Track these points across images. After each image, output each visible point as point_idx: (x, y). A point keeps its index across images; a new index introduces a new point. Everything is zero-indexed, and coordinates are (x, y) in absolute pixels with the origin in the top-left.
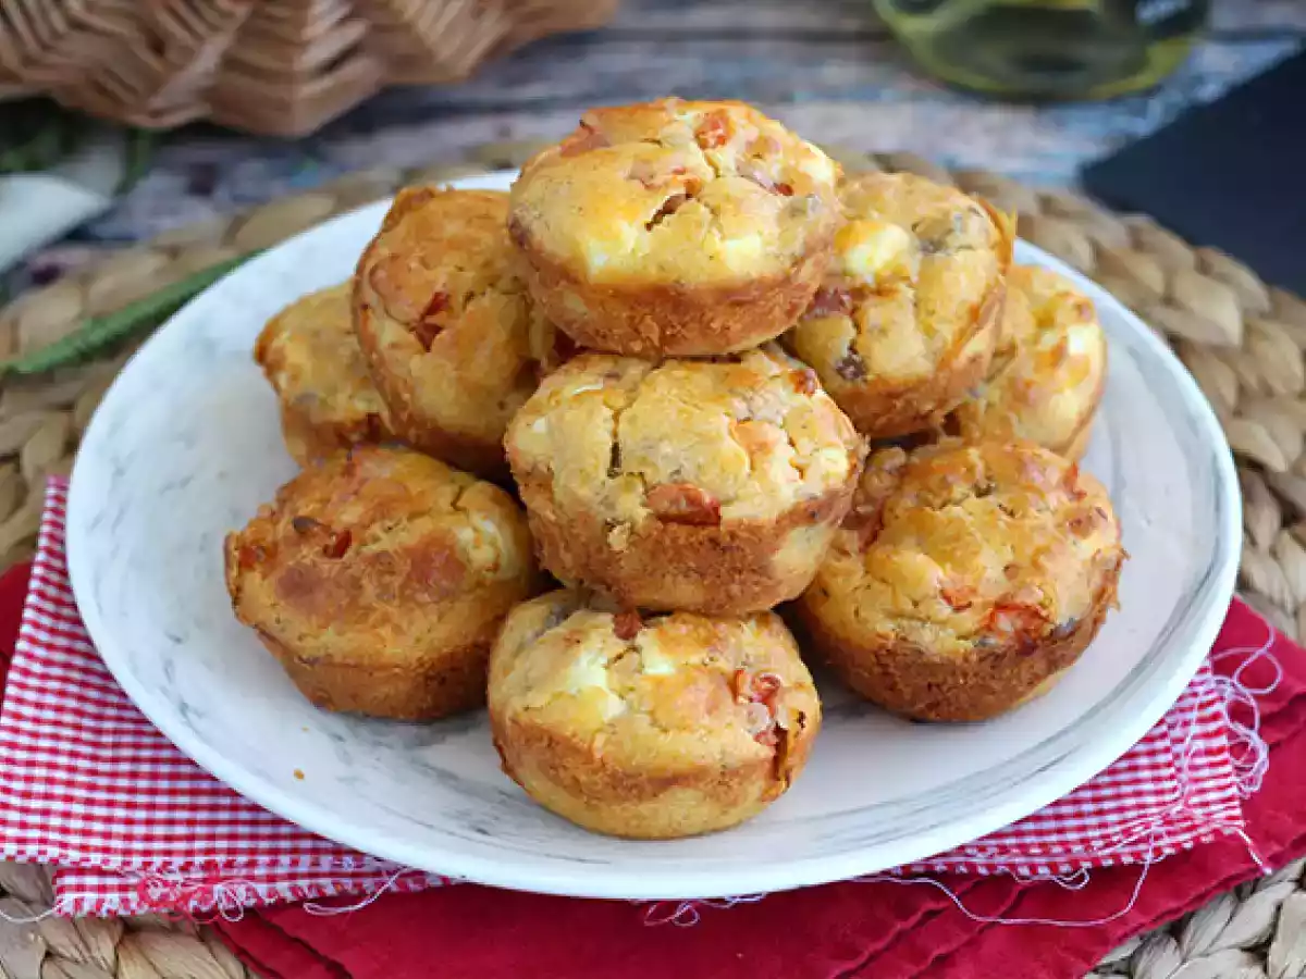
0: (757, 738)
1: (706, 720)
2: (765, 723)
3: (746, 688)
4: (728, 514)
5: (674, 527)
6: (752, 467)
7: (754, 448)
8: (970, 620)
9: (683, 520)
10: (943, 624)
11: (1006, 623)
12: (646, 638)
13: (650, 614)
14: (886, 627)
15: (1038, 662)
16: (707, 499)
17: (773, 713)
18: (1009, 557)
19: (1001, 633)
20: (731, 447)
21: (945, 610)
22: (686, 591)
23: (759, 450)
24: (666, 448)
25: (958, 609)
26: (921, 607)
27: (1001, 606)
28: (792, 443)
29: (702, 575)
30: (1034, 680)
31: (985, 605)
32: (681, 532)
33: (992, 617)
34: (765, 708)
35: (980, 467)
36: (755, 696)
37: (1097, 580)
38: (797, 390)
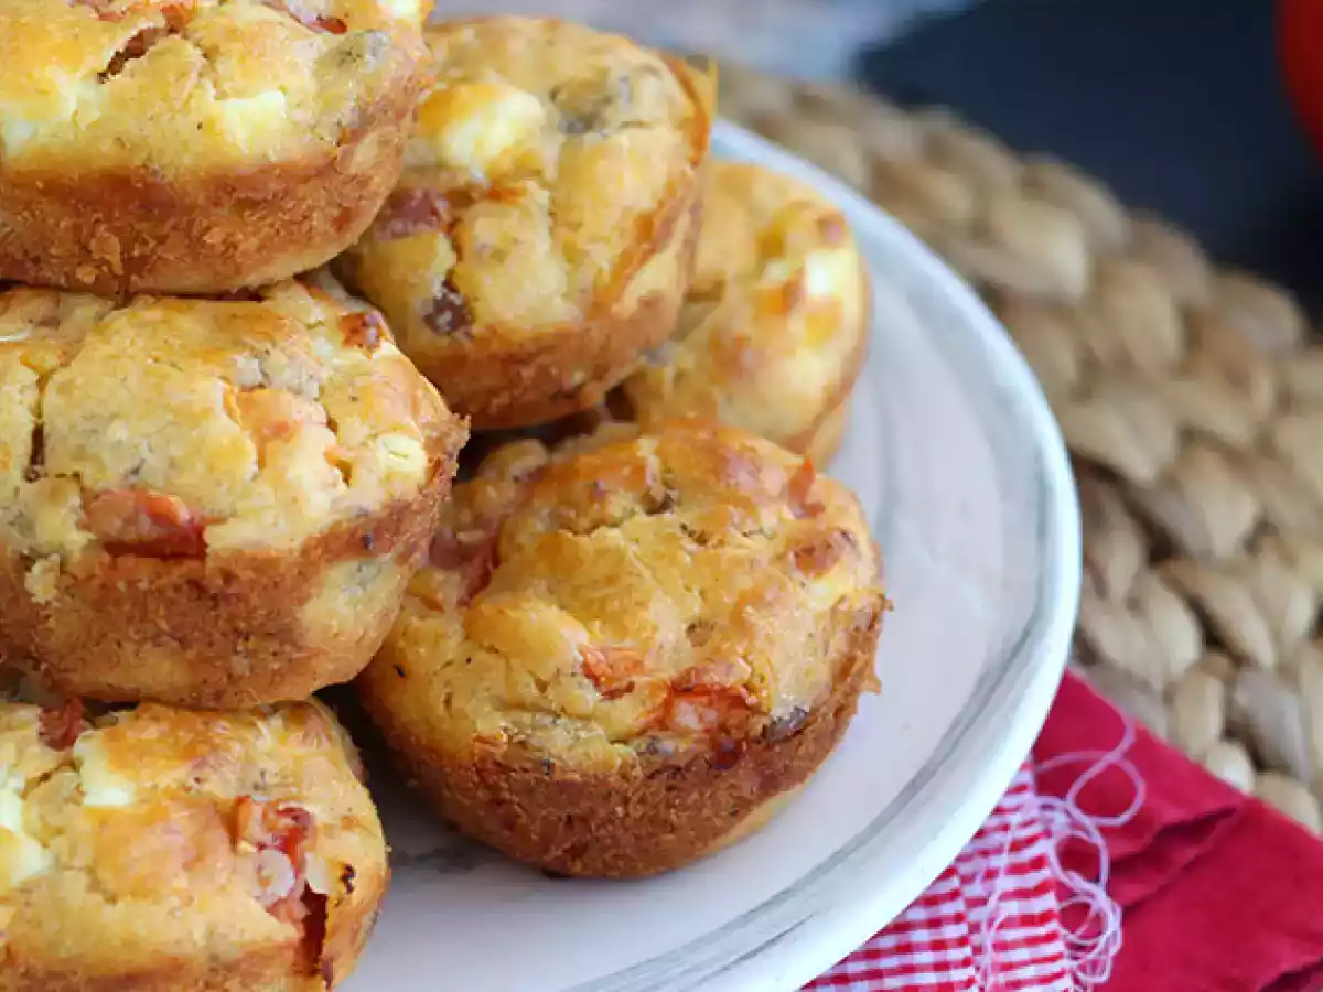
0: (273, 909)
1: (182, 882)
2: (284, 883)
3: (254, 827)
4: (219, 539)
5: (128, 561)
6: (261, 463)
7: (266, 432)
8: (628, 712)
9: (144, 549)
10: (585, 718)
11: (688, 716)
12: (89, 745)
13: (101, 707)
14: (493, 725)
15: (744, 778)
16: (183, 514)
17: (299, 868)
18: (696, 608)
19: (683, 733)
20: (226, 430)
21: (589, 697)
22: (159, 669)
23: (274, 434)
24: (118, 432)
25: (612, 695)
26: (551, 693)
27: (681, 689)
28: (332, 425)
29: (184, 643)
30: (741, 808)
31: (655, 688)
32: (143, 572)
33: (668, 705)
34: (285, 860)
35: (653, 464)
36: (267, 838)
37: (839, 643)
38: (347, 342)
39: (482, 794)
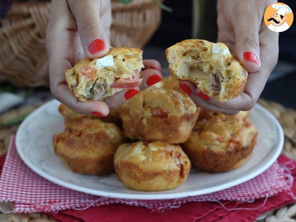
0: (177, 165)
1: (165, 160)
2: (178, 162)
3: (174, 155)
4: (169, 115)
5: (157, 118)
6: (175, 106)
8: (224, 145)
9: (159, 116)
10: (218, 145)
11: (232, 145)
13: (151, 141)
14: (205, 147)
15: (239, 154)
16: (165, 111)
17: (180, 160)
18: (232, 132)
19: (231, 148)
20: (170, 102)
21: (218, 143)
22: (159, 135)
23: (176, 103)
24: (155, 101)
25: (221, 142)
26: (212, 142)
27: (230, 141)
29: (163, 131)
30: (239, 160)
31: (227, 141)
32: (159, 120)
33: (229, 144)
34: (178, 159)
36: (176, 157)
39: (203, 157)
